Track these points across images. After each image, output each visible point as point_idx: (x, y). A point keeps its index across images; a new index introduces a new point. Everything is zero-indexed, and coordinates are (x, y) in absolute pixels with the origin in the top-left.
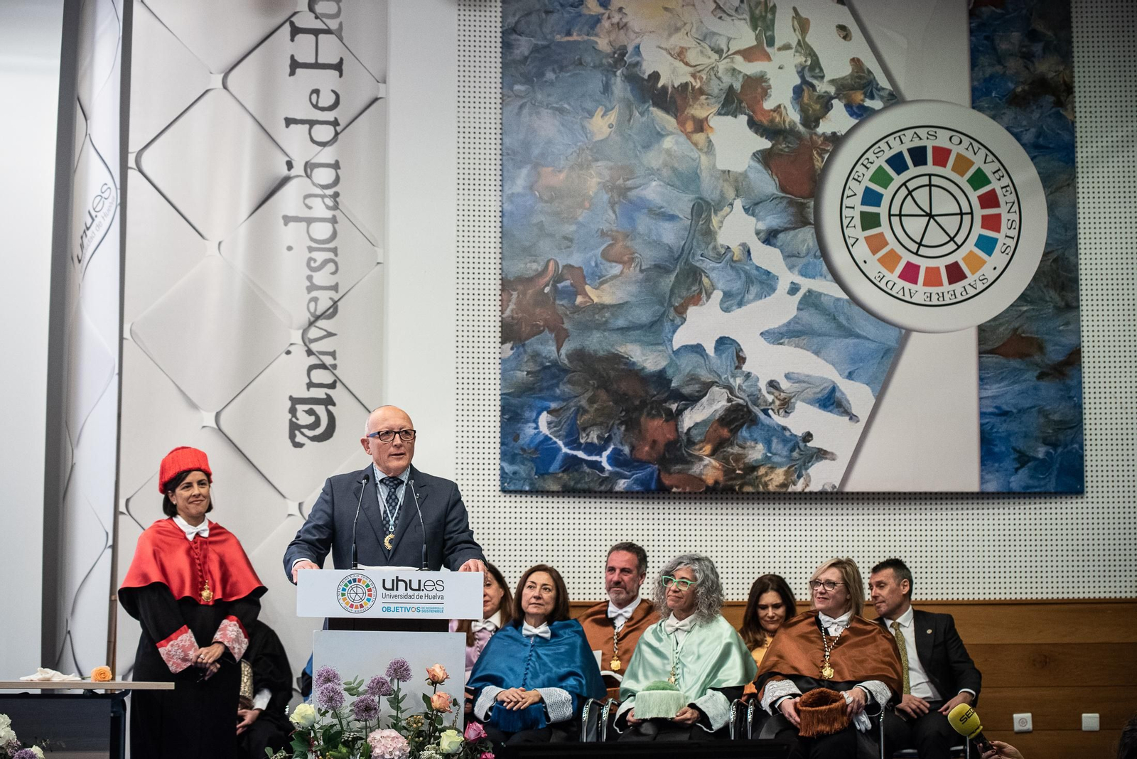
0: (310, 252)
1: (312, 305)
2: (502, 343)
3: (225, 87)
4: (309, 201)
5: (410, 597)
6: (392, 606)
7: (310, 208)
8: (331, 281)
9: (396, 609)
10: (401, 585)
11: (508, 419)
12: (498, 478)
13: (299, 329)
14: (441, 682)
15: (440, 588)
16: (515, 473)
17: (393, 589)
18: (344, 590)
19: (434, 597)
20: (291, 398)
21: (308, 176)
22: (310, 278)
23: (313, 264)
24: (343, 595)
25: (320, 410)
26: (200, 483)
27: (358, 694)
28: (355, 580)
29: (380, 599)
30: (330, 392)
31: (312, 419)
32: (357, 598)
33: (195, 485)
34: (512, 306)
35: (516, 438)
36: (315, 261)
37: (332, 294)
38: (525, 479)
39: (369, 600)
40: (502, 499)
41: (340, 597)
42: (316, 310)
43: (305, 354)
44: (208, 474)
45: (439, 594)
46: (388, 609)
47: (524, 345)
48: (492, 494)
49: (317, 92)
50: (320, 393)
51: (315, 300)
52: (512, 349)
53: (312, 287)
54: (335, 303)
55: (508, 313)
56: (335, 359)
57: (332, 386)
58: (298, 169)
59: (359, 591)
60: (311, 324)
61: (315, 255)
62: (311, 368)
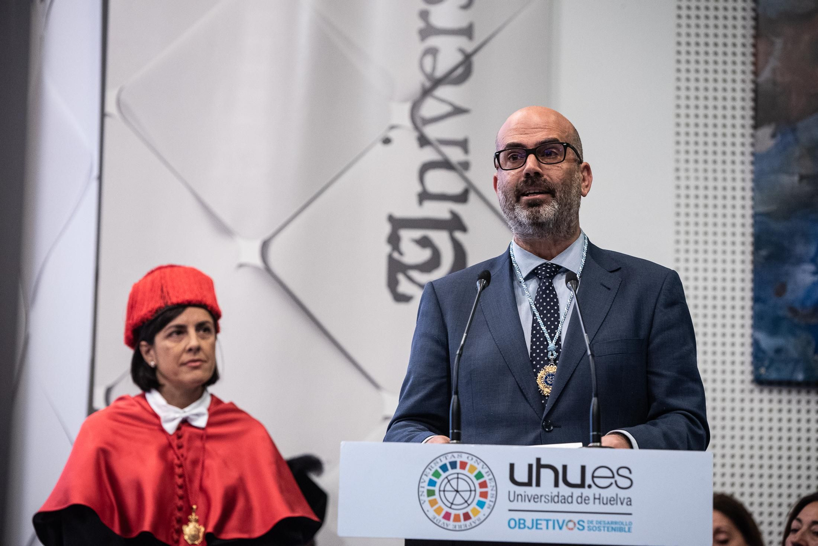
1: (428, 61)
2: (755, 127)
5: (565, 500)
6: (528, 517)
8: (460, 20)
9: (536, 524)
10: (547, 476)
11: (768, 258)
12: (748, 359)
13: (405, 100)
15: (624, 483)
16: (778, 351)
17: (529, 484)
18: (432, 483)
19: (612, 501)
20: (391, 219)
22: (424, 15)
24: (431, 493)
25: (441, 238)
26: (201, 327)
28: (453, 465)
29: (503, 503)
30: (458, 208)
31: (425, 255)
32: (459, 500)
33: (192, 331)
34: (773, 63)
35: (781, 290)
37: (462, 41)
38: (796, 362)
39: (481, 505)
40: (757, 395)
41: (425, 498)
42: (434, 68)
43: (414, 144)
44: (215, 315)
45: (623, 494)
46: (521, 524)
47: (794, 130)
48: (738, 386)
50: (440, 210)
51: (433, 52)
52: (773, 136)
53: (428, 31)
54: (468, 57)
55: (766, 75)
56: (467, 152)
57: (462, 198)
59: (463, 486)
60: (426, 92)
62: (426, 167)
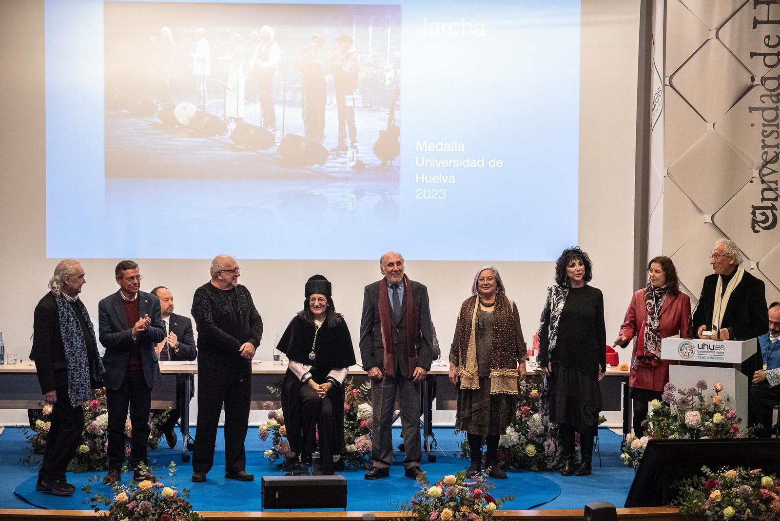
0: (764, 127)
1: (764, 156)
3: (717, 37)
4: (764, 99)
5: (710, 352)
6: (702, 356)
7: (764, 102)
8: (775, 142)
9: (703, 357)
10: (706, 347)
13: (757, 169)
14: (720, 391)
15: (723, 349)
17: (702, 349)
18: (681, 348)
19: (720, 353)
20: (753, 206)
21: (763, 85)
22: (763, 141)
23: (765, 134)
24: (681, 350)
25: (769, 213)
27: (685, 395)
28: (686, 344)
30: (774, 203)
31: (764, 218)
32: (687, 352)
36: (766, 132)
37: (776, 149)
39: (692, 353)
42: (766, 158)
43: (760, 183)
46: (700, 357)
49: (768, 37)
50: (768, 204)
51: (766, 153)
53: (765, 146)
54: (777, 154)
56: (777, 185)
57: (776, 199)
58: (758, 81)
59: (688, 349)
60: (764, 166)
61: (766, 128)
62: (763, 190)
